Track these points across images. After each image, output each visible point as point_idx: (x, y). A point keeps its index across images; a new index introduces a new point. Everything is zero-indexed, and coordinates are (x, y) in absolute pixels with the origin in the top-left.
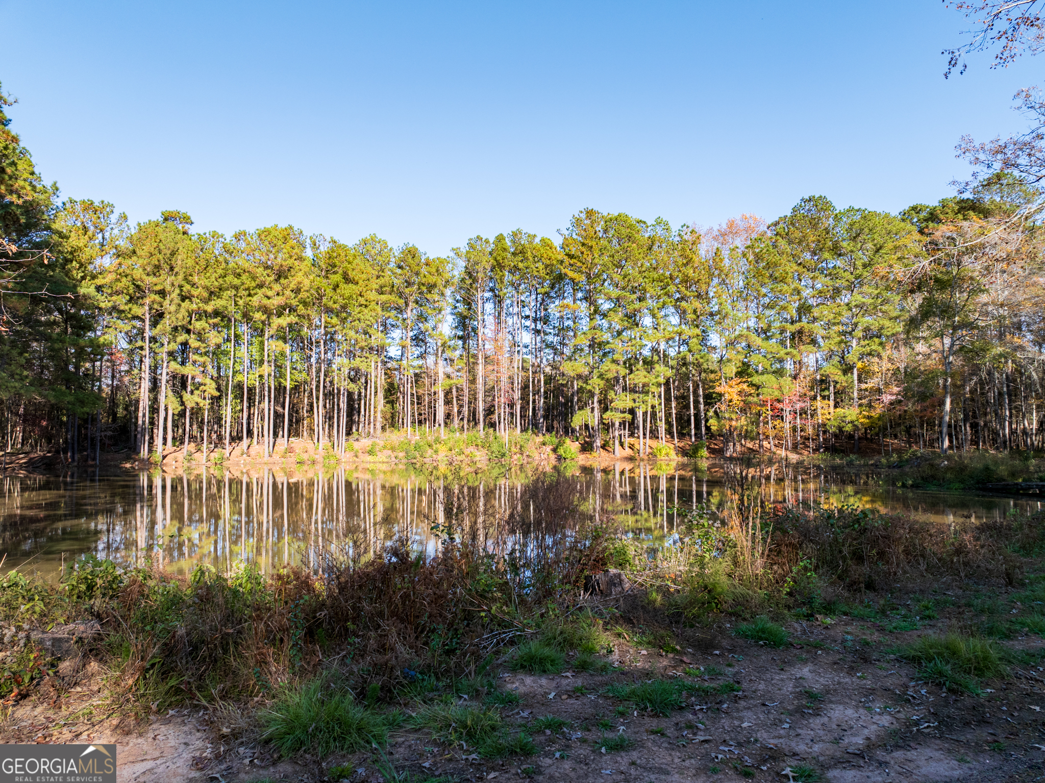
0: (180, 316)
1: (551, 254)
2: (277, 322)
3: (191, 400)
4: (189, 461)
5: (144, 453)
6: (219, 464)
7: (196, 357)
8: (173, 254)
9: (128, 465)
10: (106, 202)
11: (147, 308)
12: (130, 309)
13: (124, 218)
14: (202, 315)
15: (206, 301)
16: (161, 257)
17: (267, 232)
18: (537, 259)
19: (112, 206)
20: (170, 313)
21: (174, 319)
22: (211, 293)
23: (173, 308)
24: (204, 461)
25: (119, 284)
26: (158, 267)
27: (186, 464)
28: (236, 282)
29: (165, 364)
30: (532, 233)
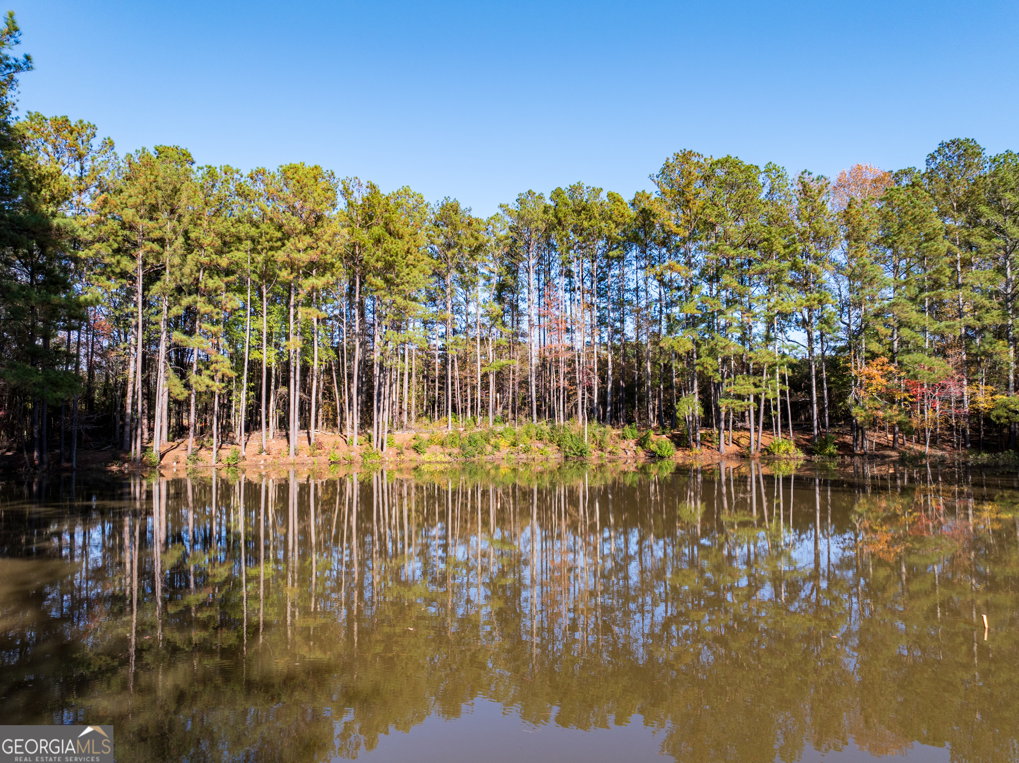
0: (187, 270)
1: (622, 211)
2: (307, 284)
3: (200, 382)
4: (195, 462)
5: (136, 450)
6: (233, 465)
7: (206, 326)
8: (176, 191)
9: (115, 468)
10: (86, 122)
11: (140, 262)
12: (119, 262)
13: (109, 144)
14: (213, 270)
15: (220, 253)
16: (160, 193)
17: (296, 169)
18: (607, 217)
19: (94, 127)
20: (172, 266)
21: (178, 274)
22: (225, 243)
23: (177, 260)
24: (214, 462)
25: (104, 228)
26: (154, 208)
27: (191, 465)
28: (253, 232)
29: (164, 336)
30: (597, 186)
